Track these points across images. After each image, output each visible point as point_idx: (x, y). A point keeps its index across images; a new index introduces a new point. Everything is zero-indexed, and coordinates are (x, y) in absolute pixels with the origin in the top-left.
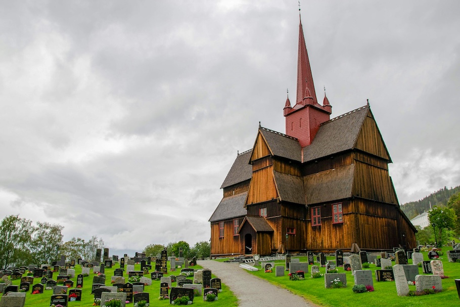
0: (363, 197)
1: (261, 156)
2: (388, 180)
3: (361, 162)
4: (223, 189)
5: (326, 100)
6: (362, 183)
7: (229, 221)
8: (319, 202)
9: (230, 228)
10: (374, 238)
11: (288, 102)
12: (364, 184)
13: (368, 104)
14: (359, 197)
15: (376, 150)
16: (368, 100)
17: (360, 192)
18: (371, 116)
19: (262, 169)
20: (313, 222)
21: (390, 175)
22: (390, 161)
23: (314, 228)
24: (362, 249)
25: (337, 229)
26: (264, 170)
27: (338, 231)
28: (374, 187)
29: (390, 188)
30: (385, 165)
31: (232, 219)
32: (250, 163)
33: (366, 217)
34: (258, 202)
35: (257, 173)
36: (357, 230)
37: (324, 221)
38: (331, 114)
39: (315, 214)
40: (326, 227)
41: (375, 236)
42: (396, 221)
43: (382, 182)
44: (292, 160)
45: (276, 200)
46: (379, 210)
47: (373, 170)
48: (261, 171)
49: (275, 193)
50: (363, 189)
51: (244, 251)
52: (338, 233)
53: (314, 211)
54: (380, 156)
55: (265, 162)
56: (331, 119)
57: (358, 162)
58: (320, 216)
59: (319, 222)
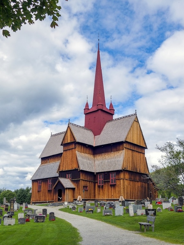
0: (128, 169)
1: (69, 141)
2: (144, 159)
3: (129, 149)
4: (41, 159)
5: (111, 105)
6: (128, 161)
7: (45, 180)
8: (103, 171)
9: (46, 184)
10: (133, 193)
11: (87, 105)
12: (129, 162)
13: (136, 113)
14: (126, 169)
15: (138, 141)
16: (136, 110)
17: (126, 167)
18: (137, 121)
19: (70, 149)
20: (99, 182)
21: (145, 157)
22: (146, 148)
23: (99, 187)
24: (126, 199)
25: (113, 187)
26: (70, 150)
27: (113, 189)
28: (135, 164)
29: (145, 164)
30: (143, 150)
31: (47, 178)
32: (62, 145)
33: (129, 181)
34: (66, 170)
35: (66, 152)
36: (124, 188)
37: (105, 182)
38: (114, 115)
39: (100, 178)
40: (106, 186)
41: (134, 192)
42: (147, 184)
43: (141, 161)
44: (88, 145)
45: (77, 169)
46: (137, 177)
47: (135, 154)
48: (69, 150)
49: (77, 165)
50: (128, 165)
51: (57, 199)
52: (113, 190)
53: (100, 176)
54: (140, 145)
55: (71, 146)
56: (113, 119)
57: (127, 149)
58: (103, 179)
59: (102, 183)
